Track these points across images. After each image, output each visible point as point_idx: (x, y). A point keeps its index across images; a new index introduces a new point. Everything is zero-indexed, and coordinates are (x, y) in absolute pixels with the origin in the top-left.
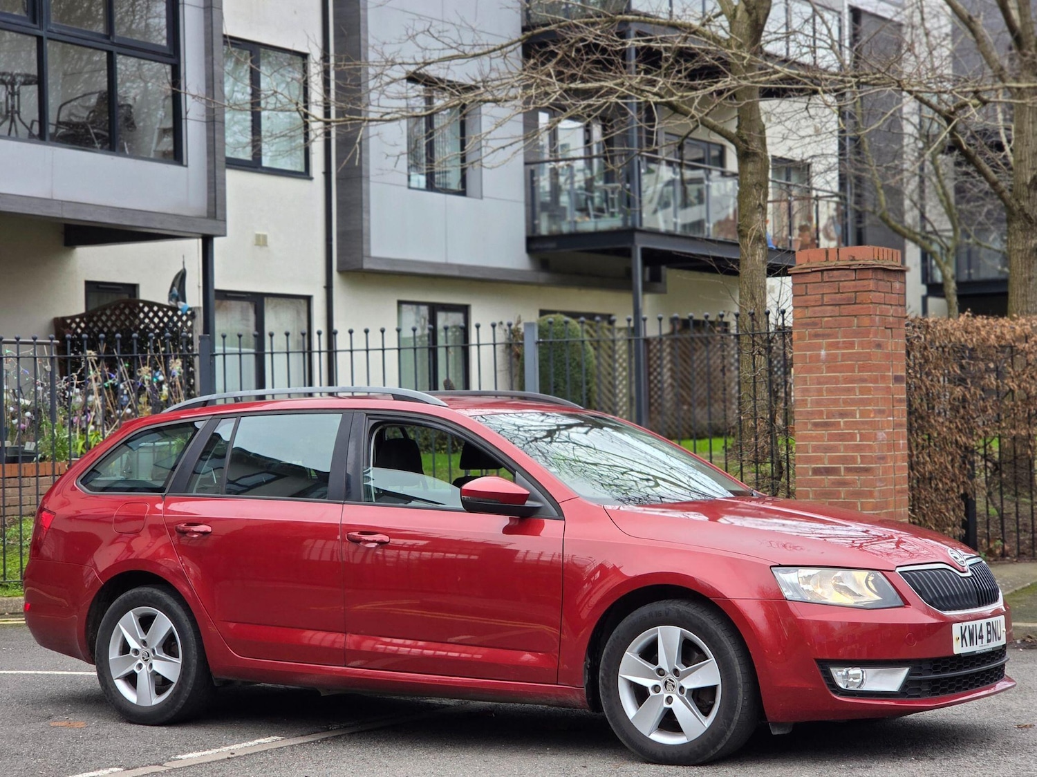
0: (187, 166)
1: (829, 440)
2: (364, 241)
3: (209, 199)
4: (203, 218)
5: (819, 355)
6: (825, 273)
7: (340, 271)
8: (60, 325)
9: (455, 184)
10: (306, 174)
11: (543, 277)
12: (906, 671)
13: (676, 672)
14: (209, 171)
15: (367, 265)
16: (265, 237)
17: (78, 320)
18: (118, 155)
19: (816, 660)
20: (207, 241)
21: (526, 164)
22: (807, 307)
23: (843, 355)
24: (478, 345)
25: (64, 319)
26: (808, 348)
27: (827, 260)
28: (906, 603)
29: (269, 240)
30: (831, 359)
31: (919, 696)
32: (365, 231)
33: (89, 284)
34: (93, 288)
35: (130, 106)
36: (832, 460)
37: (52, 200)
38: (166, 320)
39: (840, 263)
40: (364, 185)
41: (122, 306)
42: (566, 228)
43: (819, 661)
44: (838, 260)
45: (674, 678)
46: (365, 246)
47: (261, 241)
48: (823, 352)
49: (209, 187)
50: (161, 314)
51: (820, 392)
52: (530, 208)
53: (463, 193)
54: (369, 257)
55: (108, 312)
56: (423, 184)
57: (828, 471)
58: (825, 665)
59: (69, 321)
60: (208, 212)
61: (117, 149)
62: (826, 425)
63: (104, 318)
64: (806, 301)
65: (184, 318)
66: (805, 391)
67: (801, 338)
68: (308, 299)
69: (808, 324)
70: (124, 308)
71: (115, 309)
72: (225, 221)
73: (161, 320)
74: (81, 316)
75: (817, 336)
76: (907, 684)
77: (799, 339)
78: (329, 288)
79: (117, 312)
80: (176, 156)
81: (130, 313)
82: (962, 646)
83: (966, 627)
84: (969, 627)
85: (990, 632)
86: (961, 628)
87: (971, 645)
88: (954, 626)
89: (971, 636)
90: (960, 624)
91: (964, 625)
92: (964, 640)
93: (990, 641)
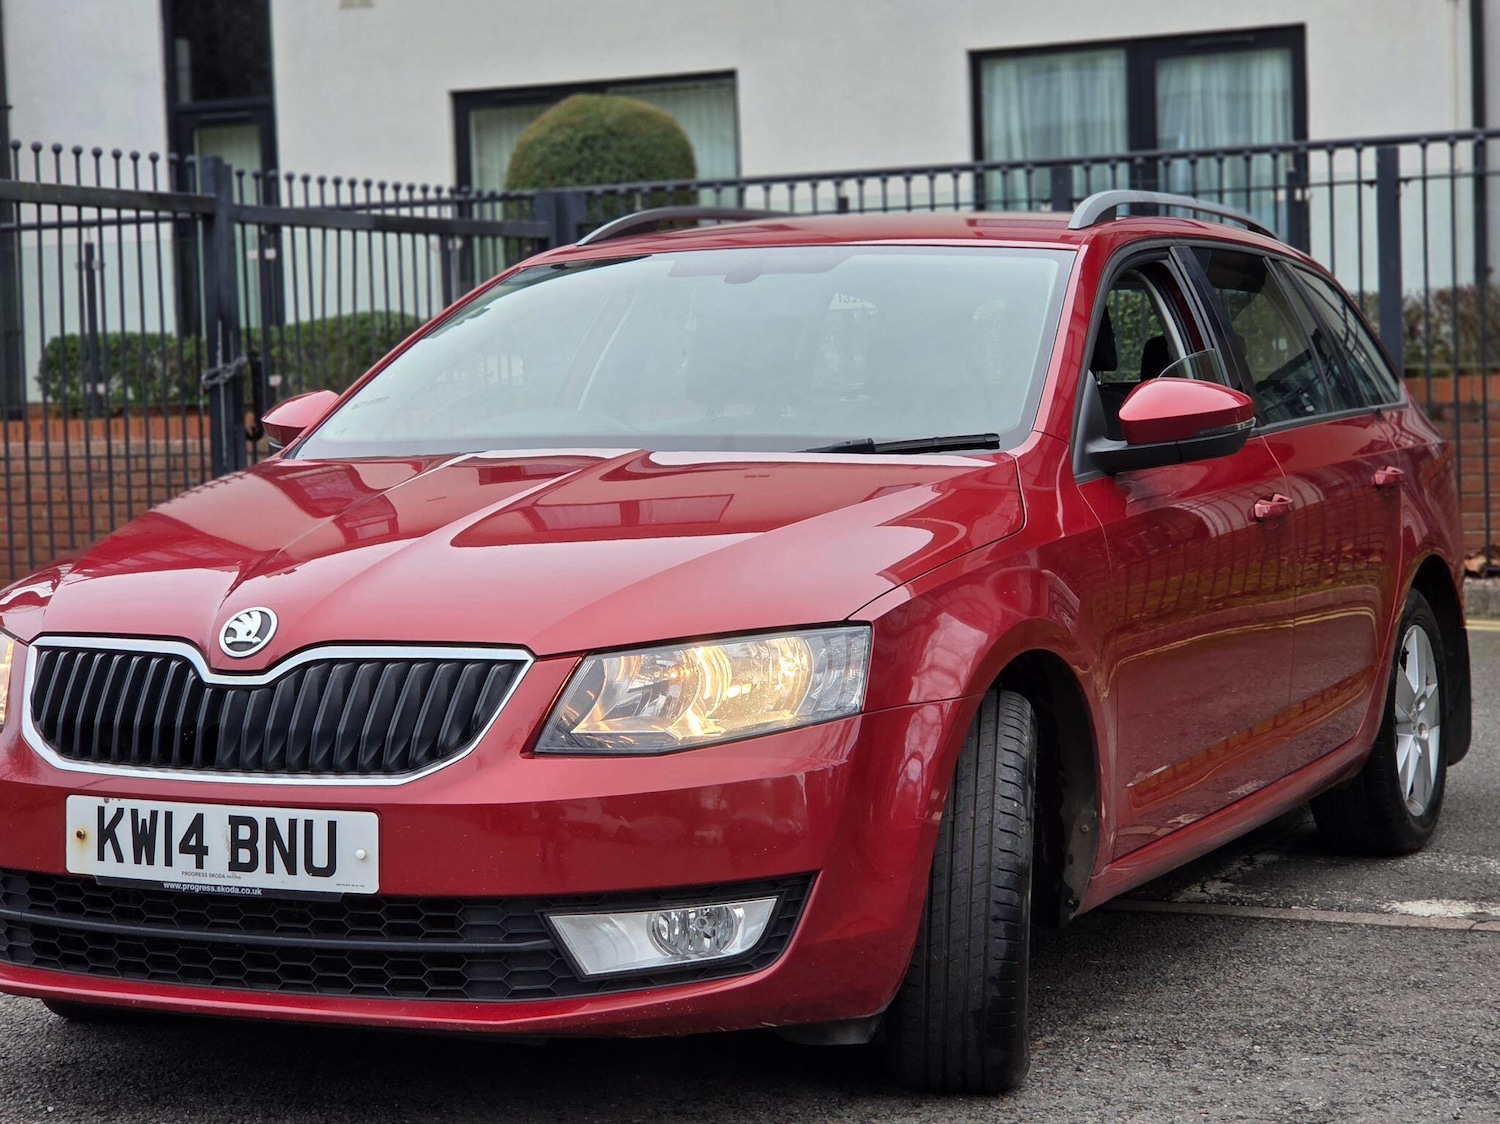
82: (101, 857)
83: (120, 812)
84: (134, 813)
85: (251, 844)
86: (101, 810)
87: (138, 861)
88: (72, 800)
89: (144, 841)
90: (100, 801)
91: (111, 807)
92: (108, 846)
93: (251, 867)
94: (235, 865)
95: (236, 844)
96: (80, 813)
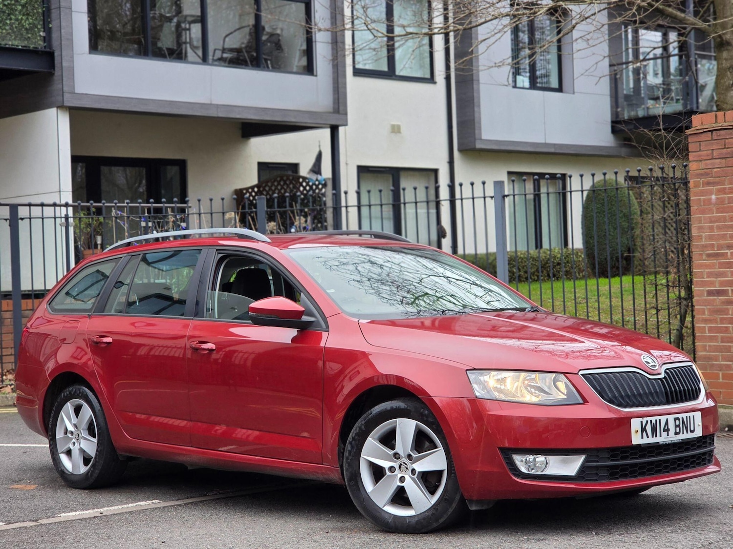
0: (316, 76)
1: (719, 268)
2: (476, 128)
3: (334, 99)
4: (330, 113)
5: (711, 199)
6: (714, 132)
7: (461, 150)
8: (239, 194)
9: (555, 84)
10: (431, 80)
11: (624, 151)
12: (582, 458)
13: (409, 457)
14: (334, 79)
15: (479, 145)
16: (399, 127)
17: (250, 190)
18: (262, 70)
19: (499, 448)
20: (334, 130)
21: (611, 66)
22: (701, 161)
23: (729, 198)
24: (462, 199)
25: (241, 190)
26: (702, 193)
27: (716, 122)
28: (585, 401)
29: (403, 129)
30: (720, 201)
31: (596, 480)
32: (476, 120)
33: (261, 165)
34: (263, 167)
35: (278, 35)
36: (722, 284)
37: (211, 104)
38: (308, 188)
39: (726, 124)
40: (475, 86)
41: (279, 179)
42: (641, 113)
43: (503, 450)
44: (725, 122)
45: (407, 461)
46: (477, 132)
47: (396, 130)
48: (714, 197)
49: (334, 91)
50: (304, 184)
51: (711, 229)
52: (614, 99)
53: (560, 89)
54: (481, 139)
55: (269, 184)
56: (527, 84)
57: (719, 293)
58: (508, 453)
59: (244, 191)
60: (334, 108)
61: (262, 66)
62: (716, 255)
63: (267, 189)
64: (700, 156)
65: (320, 186)
66: (700, 228)
67: (696, 186)
68: (435, 171)
69: (702, 175)
70: (280, 181)
71: (274, 181)
72: (346, 114)
73: (305, 188)
74: (252, 188)
75: (708, 184)
76: (583, 469)
77: (695, 187)
78: (451, 162)
79: (276, 184)
80: (309, 69)
81: (284, 184)
82: (642, 438)
83: (647, 421)
84: (651, 421)
85: (679, 426)
86: (642, 422)
87: (653, 437)
88: (633, 420)
89: (654, 430)
90: (641, 419)
91: (645, 420)
92: (644, 433)
93: (679, 433)
94: (676, 433)
95: (676, 426)
96: (635, 424)
